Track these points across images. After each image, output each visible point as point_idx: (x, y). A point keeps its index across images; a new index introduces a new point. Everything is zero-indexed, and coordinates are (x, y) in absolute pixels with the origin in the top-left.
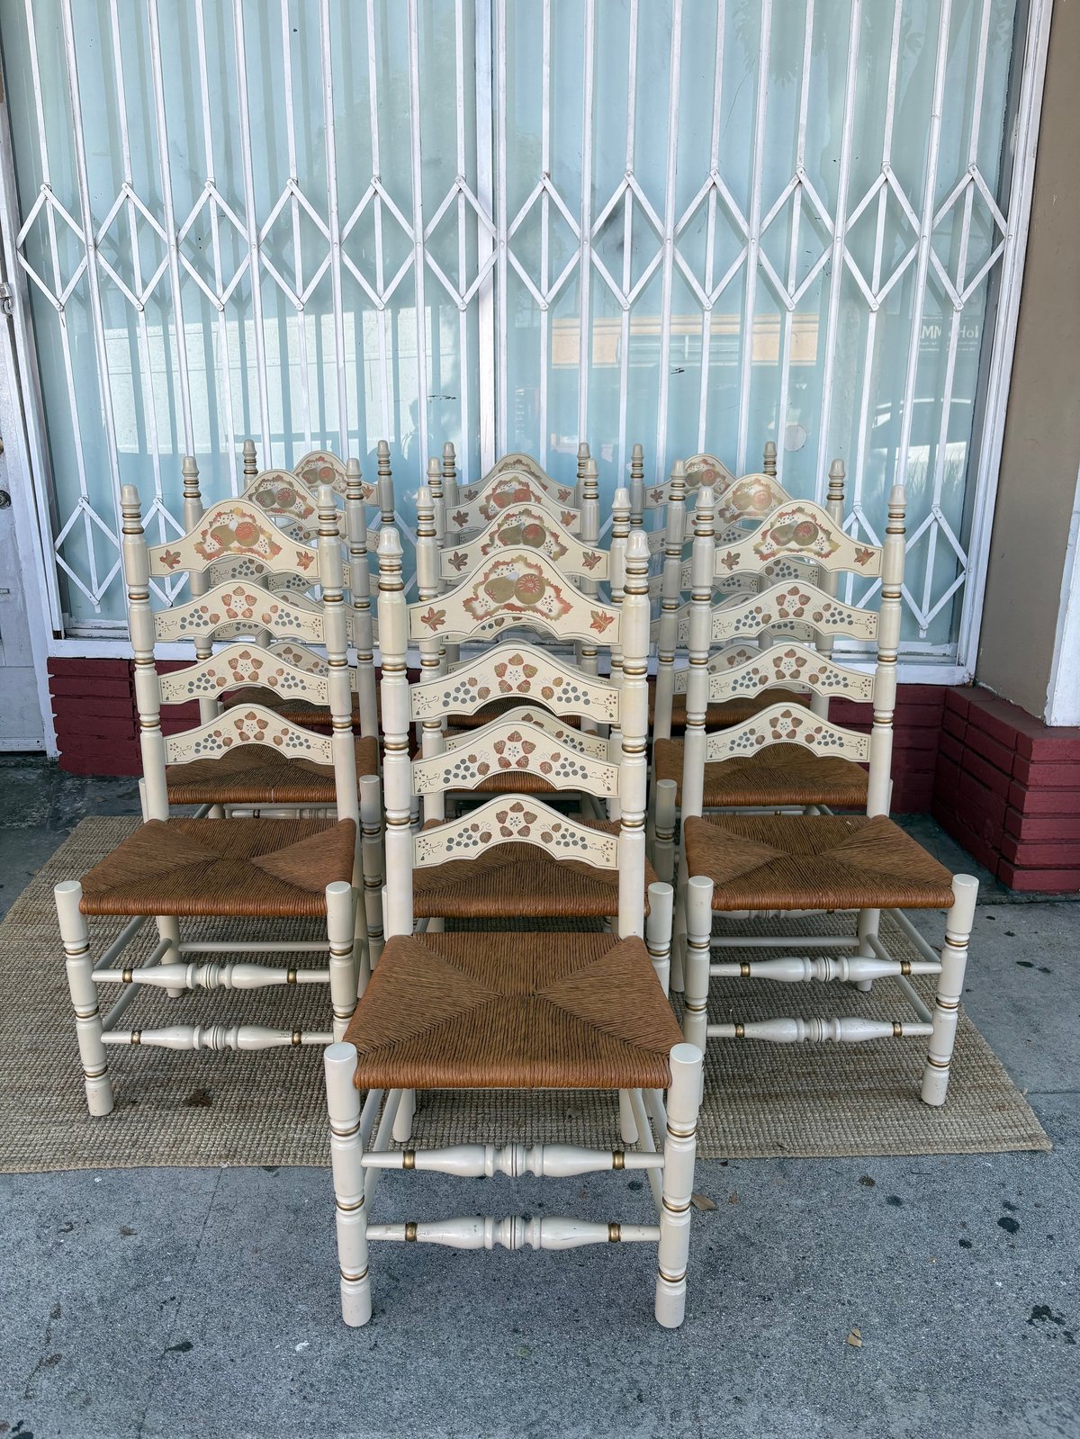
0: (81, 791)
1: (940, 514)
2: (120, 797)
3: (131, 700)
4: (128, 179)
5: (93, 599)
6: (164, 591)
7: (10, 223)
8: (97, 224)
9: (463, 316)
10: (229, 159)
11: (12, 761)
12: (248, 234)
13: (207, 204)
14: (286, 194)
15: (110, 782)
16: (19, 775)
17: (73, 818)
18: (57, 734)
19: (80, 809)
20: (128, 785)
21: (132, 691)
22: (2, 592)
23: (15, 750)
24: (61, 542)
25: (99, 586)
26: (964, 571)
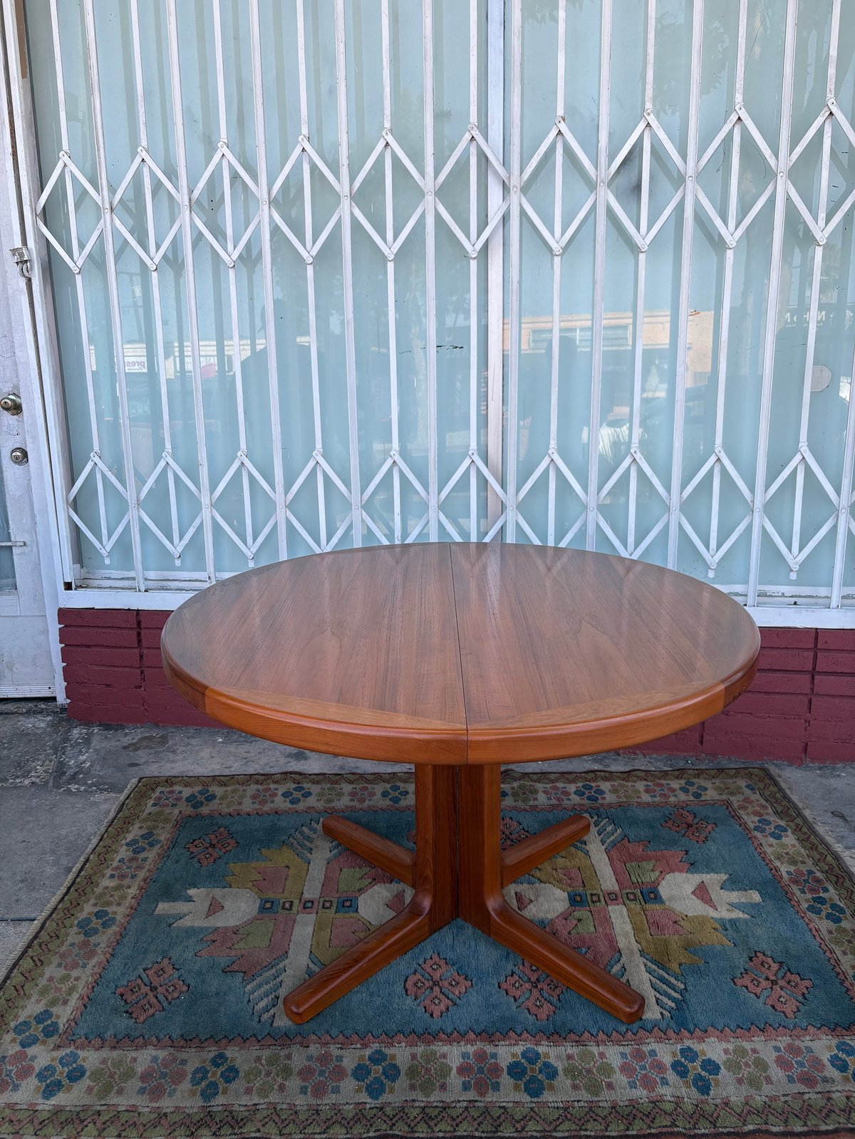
0: (87, 741)
2: (125, 748)
3: (137, 651)
4: (144, 143)
5: (103, 552)
6: (171, 541)
7: (30, 190)
8: (113, 190)
9: (473, 264)
10: (241, 122)
11: (24, 707)
12: (261, 191)
13: (219, 166)
14: (298, 150)
15: (116, 730)
16: (29, 723)
17: (76, 773)
18: (66, 683)
19: (84, 762)
20: (133, 735)
21: (139, 641)
22: (18, 544)
23: (28, 696)
24: (74, 495)
25: (109, 538)
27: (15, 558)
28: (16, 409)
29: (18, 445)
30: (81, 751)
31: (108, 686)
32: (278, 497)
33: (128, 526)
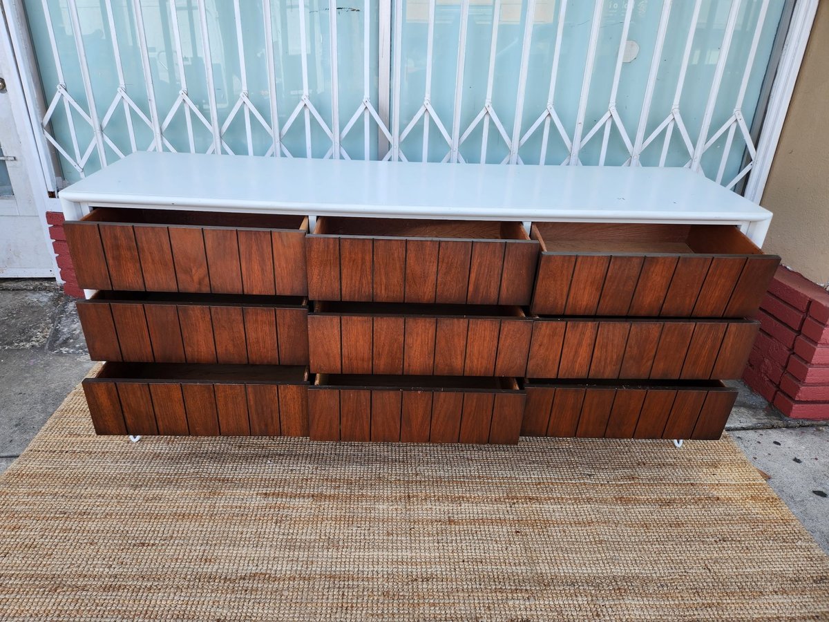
1: (740, 117)
5: (78, 168)
11: (32, 285)
16: (33, 298)
17: (68, 339)
19: (75, 330)
22: (9, 159)
23: (34, 277)
24: (48, 120)
25: (81, 157)
26: (751, 163)
27: (8, 169)
30: (73, 321)
32: (214, 129)
33: (95, 149)
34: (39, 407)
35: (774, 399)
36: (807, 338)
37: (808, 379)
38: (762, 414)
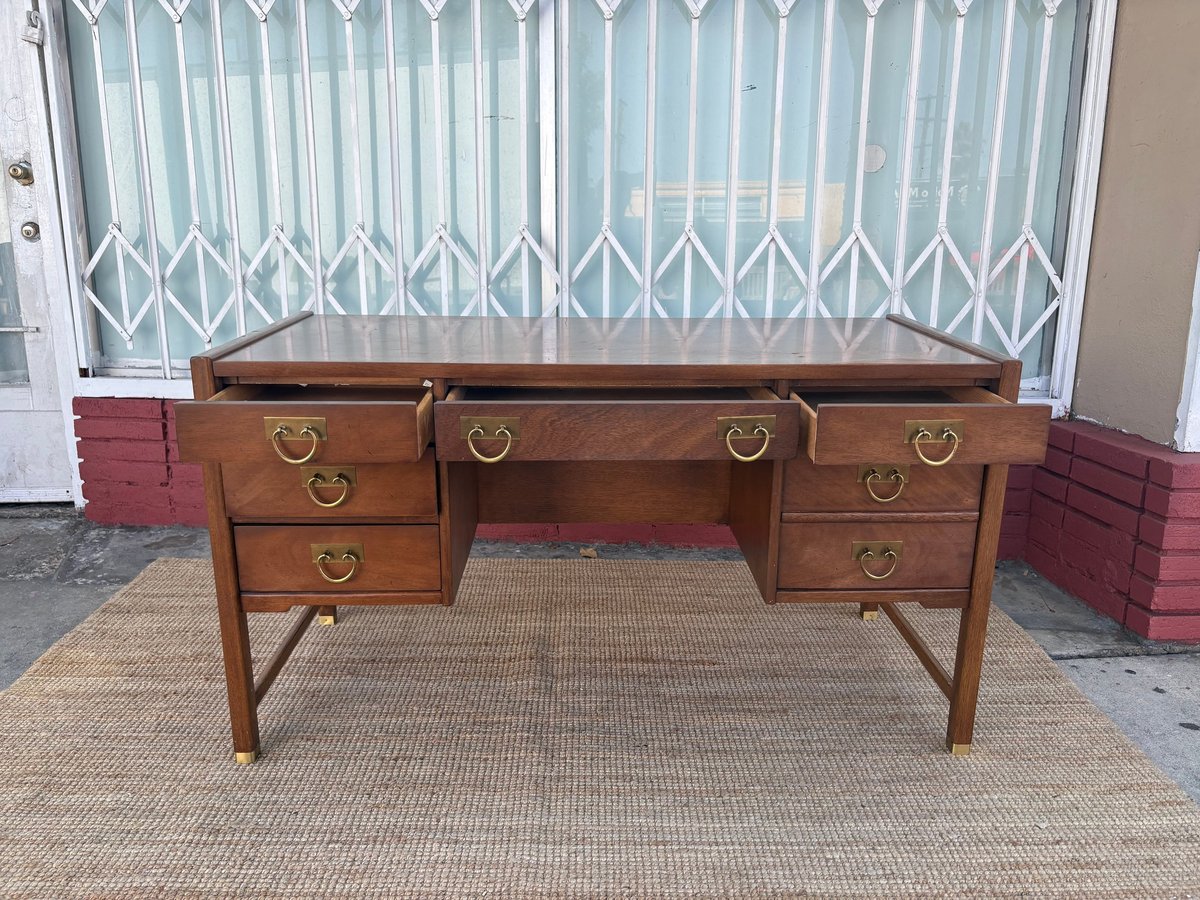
0: (104, 542)
1: (1031, 235)
2: (146, 546)
3: (164, 443)
5: (124, 334)
6: (201, 324)
9: (522, 26)
11: (38, 512)
15: (139, 532)
16: (41, 526)
17: (86, 569)
18: (83, 482)
19: (97, 559)
20: (158, 535)
21: (165, 434)
22: (30, 330)
23: (43, 500)
24: (91, 271)
25: (131, 320)
26: (1058, 297)
27: (27, 346)
28: (26, 177)
29: (30, 219)
30: (95, 550)
31: (130, 483)
32: (315, 273)
33: (152, 309)
34: (40, 641)
35: (1125, 619)
36: (1153, 514)
37: (1164, 574)
38: (1110, 640)
